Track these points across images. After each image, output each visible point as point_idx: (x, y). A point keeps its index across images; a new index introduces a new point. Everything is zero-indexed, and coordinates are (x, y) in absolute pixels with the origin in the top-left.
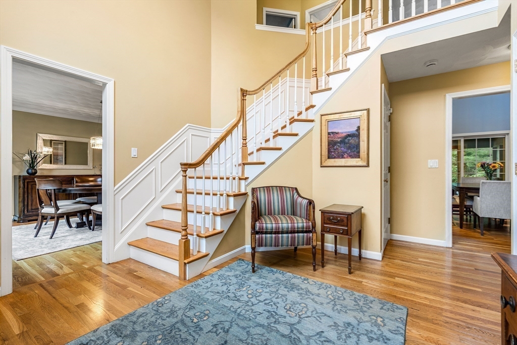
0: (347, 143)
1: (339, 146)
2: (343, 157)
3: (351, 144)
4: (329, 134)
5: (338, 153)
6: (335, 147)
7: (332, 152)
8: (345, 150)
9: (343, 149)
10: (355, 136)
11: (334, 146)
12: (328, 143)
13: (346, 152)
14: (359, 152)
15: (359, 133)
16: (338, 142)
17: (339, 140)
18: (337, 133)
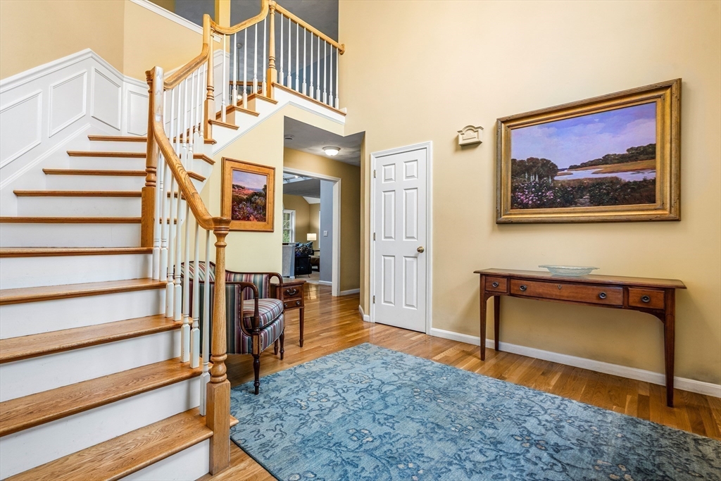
0: (253, 203)
1: (245, 205)
2: (249, 220)
3: (257, 204)
4: (233, 186)
5: (244, 213)
6: (241, 206)
7: (236, 211)
8: (252, 211)
9: (248, 209)
10: (262, 196)
11: (239, 205)
12: (233, 199)
13: (252, 214)
14: (265, 215)
15: (266, 193)
16: (244, 200)
17: (245, 197)
18: (243, 188)
